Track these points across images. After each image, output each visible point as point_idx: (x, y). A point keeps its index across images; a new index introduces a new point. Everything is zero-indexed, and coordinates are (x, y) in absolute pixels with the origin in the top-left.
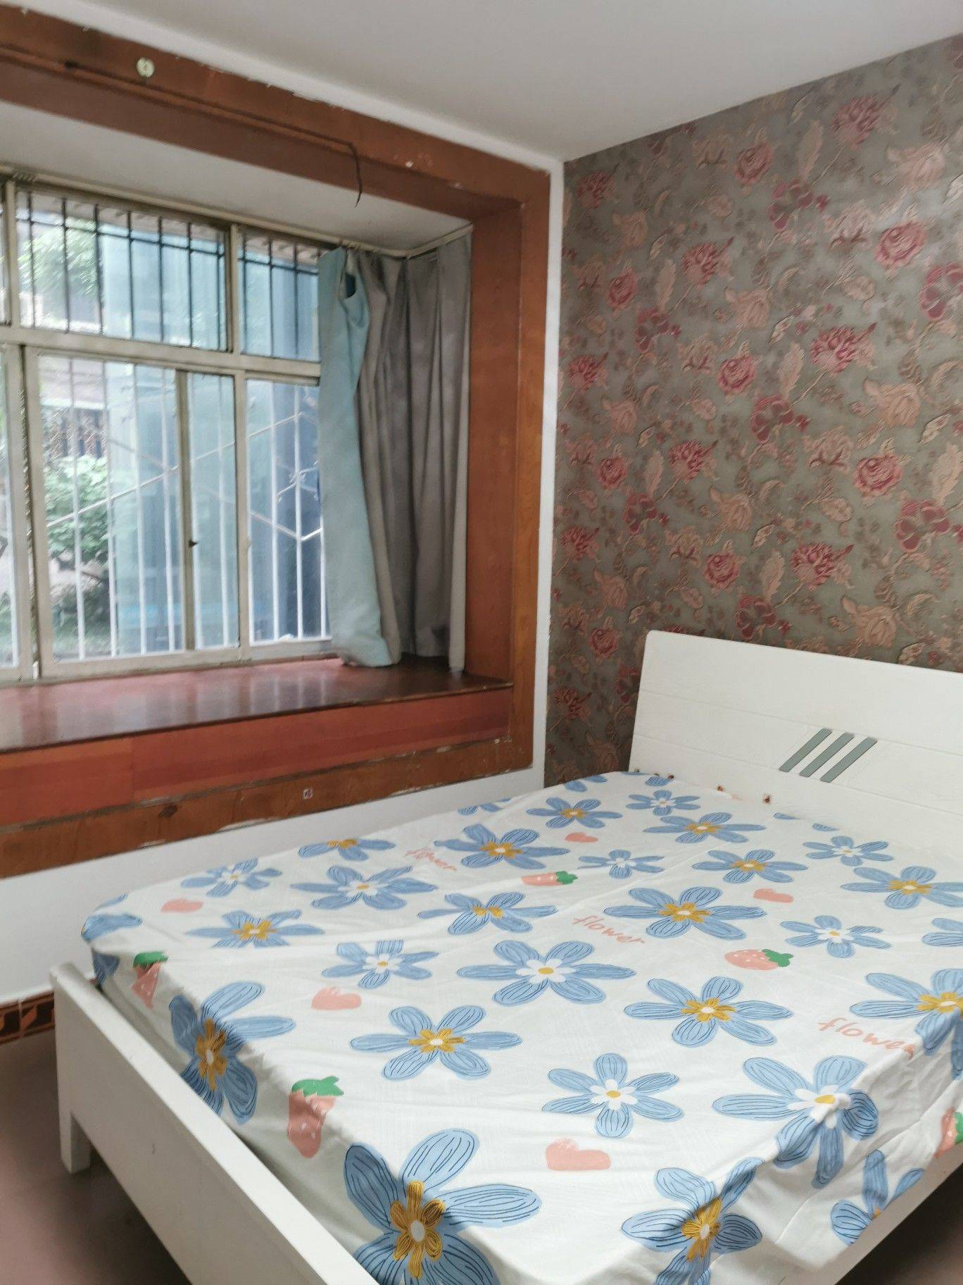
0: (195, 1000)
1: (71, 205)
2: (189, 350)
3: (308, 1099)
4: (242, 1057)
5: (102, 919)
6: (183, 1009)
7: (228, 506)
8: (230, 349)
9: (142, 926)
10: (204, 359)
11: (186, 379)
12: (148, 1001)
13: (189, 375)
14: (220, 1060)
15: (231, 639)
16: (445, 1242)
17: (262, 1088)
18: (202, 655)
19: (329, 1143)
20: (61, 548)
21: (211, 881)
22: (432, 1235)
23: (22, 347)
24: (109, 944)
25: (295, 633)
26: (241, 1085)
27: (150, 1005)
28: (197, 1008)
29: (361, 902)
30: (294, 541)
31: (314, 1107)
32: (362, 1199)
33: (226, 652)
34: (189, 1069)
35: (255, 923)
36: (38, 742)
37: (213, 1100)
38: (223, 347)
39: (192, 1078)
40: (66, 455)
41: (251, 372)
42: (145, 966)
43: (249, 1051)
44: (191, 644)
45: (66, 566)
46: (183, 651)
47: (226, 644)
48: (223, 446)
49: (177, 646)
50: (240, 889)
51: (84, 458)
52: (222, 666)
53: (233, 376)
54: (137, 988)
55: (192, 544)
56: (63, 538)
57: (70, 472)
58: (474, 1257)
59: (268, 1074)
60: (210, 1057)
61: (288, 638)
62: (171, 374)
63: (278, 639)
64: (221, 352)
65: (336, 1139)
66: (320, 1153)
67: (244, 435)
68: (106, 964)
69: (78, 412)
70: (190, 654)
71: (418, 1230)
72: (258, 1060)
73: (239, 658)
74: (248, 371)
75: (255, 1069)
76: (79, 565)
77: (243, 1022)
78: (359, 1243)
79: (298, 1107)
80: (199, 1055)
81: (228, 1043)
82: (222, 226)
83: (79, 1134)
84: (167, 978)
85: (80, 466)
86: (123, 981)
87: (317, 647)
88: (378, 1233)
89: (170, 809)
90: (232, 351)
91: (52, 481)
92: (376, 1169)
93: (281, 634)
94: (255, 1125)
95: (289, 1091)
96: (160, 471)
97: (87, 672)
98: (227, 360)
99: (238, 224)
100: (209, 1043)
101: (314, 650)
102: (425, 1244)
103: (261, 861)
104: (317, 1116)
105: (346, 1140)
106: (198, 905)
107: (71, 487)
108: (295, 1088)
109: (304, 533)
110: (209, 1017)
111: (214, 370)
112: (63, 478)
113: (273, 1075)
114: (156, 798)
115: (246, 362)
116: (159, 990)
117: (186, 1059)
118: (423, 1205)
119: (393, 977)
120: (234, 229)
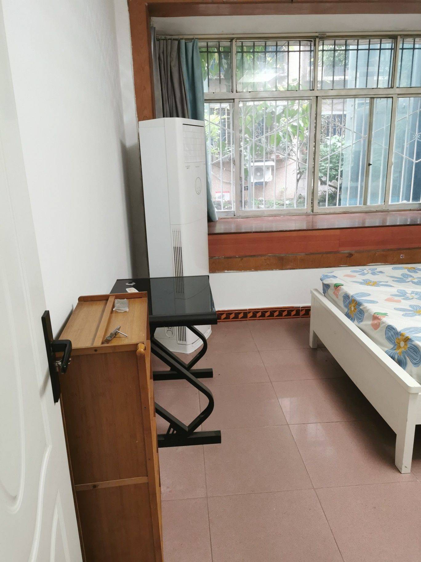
0: (350, 294)
1: (337, 42)
2: (376, 89)
3: (378, 316)
4: (361, 307)
5: (326, 276)
6: (346, 297)
7: (385, 150)
8: (392, 87)
9: (338, 278)
10: (381, 92)
11: (374, 101)
12: (337, 296)
13: (375, 99)
14: (355, 309)
15: (381, 202)
16: (409, 345)
17: (366, 315)
18: (370, 207)
19: (382, 326)
20: (322, 175)
21: (360, 272)
22: (406, 345)
23: (317, 97)
24: (326, 282)
25: (409, 200)
26: (361, 315)
27: (337, 298)
28: (350, 296)
29: (411, 282)
30: (413, 162)
31: (379, 317)
32: (389, 339)
33: (380, 206)
34: (347, 313)
35: (372, 282)
36: (311, 228)
37: (352, 319)
38: (390, 86)
39: (348, 315)
40: (328, 135)
41: (400, 95)
42: (337, 286)
43: (363, 306)
44: (365, 203)
45: (324, 183)
46: (362, 205)
47: (379, 203)
48: (385, 126)
49: (360, 204)
50: (369, 274)
51: (335, 136)
52: (377, 211)
53: (392, 97)
54: (334, 293)
55: (370, 165)
56: (323, 171)
57: (328, 143)
58: (416, 348)
59: (368, 310)
60: (353, 309)
61: (405, 202)
62: (368, 101)
63: (402, 202)
64: (390, 88)
65: (384, 324)
66: (379, 329)
67: (394, 121)
68: (326, 287)
69: (334, 116)
70: (365, 206)
71: (402, 344)
72: (365, 308)
73: (383, 209)
74: (398, 94)
75: (364, 310)
76: (328, 183)
77: (363, 300)
78: (386, 349)
79: (375, 317)
80: (350, 309)
81: (358, 304)
82: (394, 38)
83: (315, 336)
84: (343, 289)
85: (333, 140)
86: (330, 292)
87: (417, 206)
88: (392, 346)
89: (351, 255)
90: (393, 88)
91: (322, 147)
92: (393, 330)
93: (402, 200)
94: (362, 324)
95: (373, 314)
96: (361, 138)
97: (328, 211)
98: (391, 91)
99: (400, 35)
100: (353, 305)
101: (416, 207)
102: (404, 347)
103: (378, 269)
104: (379, 319)
105: (386, 324)
106: (355, 276)
107: (328, 149)
108: (375, 313)
109: (416, 160)
110: (353, 298)
111: (385, 96)
112: (326, 146)
113: (369, 311)
114: (346, 251)
115: (398, 91)
116: (340, 292)
117: (346, 310)
118: (404, 337)
119: (414, 299)
120: (399, 37)
